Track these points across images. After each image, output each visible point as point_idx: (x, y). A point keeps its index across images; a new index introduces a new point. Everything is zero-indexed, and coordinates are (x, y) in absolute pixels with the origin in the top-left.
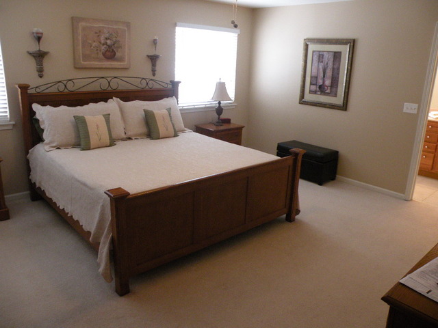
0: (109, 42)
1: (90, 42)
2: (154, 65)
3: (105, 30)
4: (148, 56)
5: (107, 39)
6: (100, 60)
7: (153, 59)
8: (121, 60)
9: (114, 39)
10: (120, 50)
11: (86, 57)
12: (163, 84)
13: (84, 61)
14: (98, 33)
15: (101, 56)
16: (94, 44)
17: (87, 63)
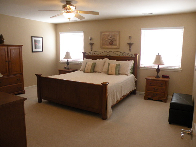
0: (111, 39)
1: (105, 39)
2: (130, 47)
3: (110, 35)
4: (128, 43)
5: (110, 38)
6: (108, 45)
7: (130, 45)
8: (115, 45)
9: (113, 38)
10: (115, 41)
11: (103, 44)
12: (130, 55)
13: (103, 46)
14: (108, 36)
15: (108, 44)
16: (106, 40)
17: (104, 46)
